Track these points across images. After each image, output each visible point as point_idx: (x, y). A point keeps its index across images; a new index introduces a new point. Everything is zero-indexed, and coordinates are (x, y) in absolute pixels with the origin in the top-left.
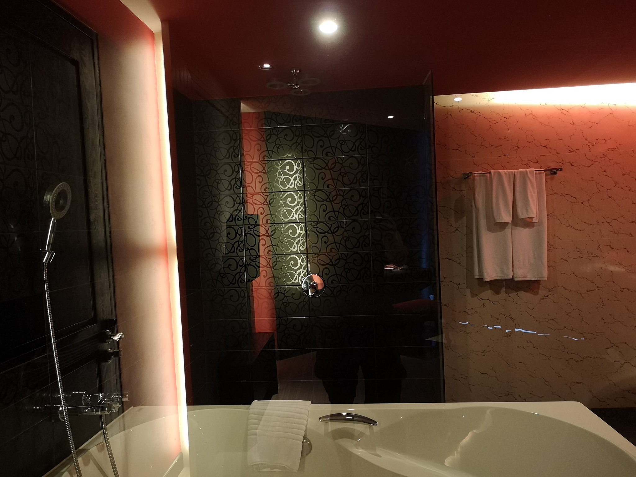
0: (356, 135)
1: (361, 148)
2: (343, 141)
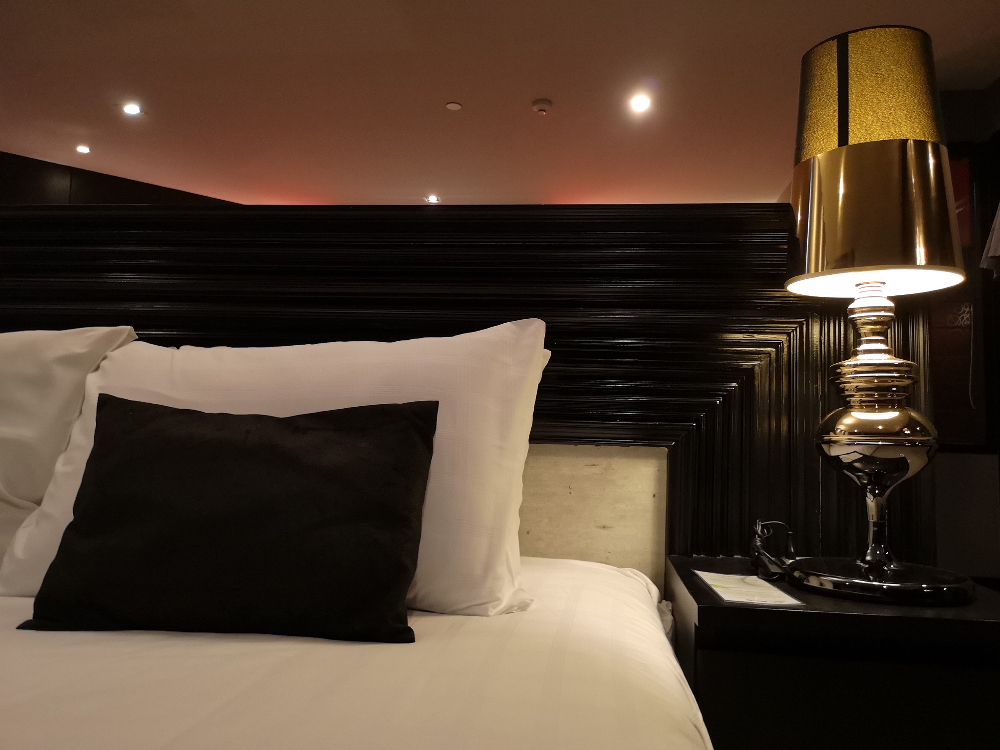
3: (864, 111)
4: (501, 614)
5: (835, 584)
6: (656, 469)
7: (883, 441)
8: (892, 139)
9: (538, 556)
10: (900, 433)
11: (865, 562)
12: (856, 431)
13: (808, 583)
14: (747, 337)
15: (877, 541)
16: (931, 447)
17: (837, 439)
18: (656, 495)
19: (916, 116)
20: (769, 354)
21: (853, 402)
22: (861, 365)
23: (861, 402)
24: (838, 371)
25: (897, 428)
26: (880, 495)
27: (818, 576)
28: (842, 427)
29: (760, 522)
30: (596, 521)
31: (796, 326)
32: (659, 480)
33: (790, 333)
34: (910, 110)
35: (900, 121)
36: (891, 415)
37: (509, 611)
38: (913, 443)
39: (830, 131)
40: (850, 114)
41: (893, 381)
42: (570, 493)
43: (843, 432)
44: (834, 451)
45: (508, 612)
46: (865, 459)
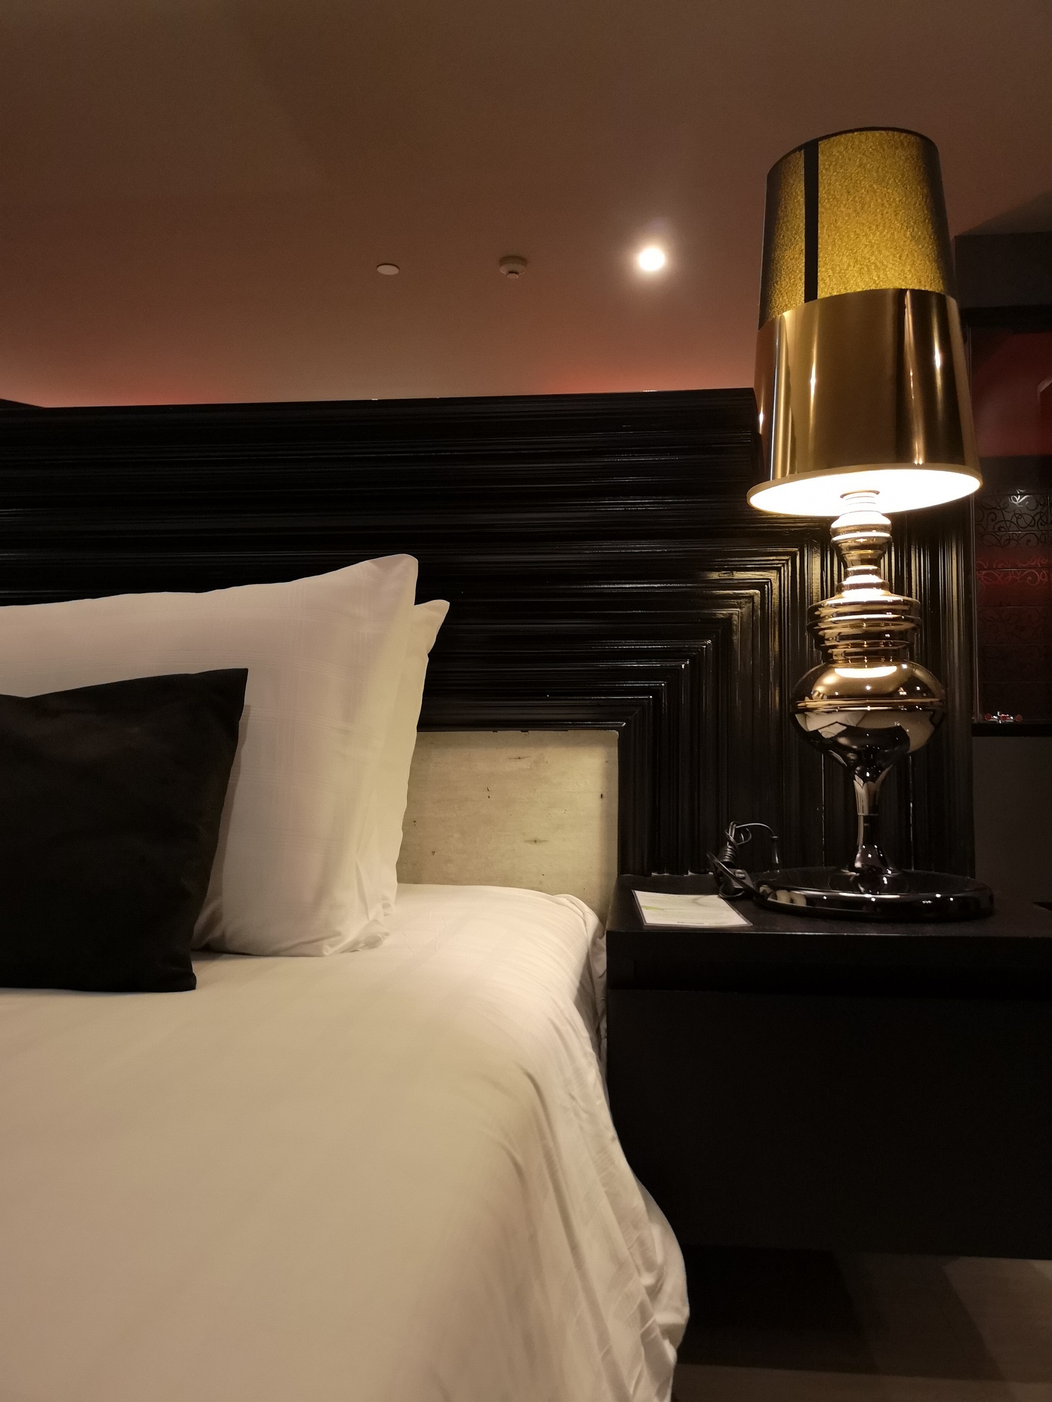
0: (1036, 509)
1: (1042, 523)
2: (1020, 515)
3: (838, 250)
4: (343, 952)
5: (809, 899)
6: (604, 760)
7: (872, 705)
8: (874, 288)
9: (447, 884)
10: (894, 694)
11: (856, 870)
12: (837, 694)
13: (775, 901)
14: (723, 575)
15: (868, 841)
16: (934, 711)
17: (817, 705)
18: (604, 795)
19: (908, 254)
20: (751, 597)
21: (836, 655)
22: (845, 605)
23: (847, 654)
24: (817, 613)
25: (891, 689)
26: (872, 779)
27: (789, 890)
28: (819, 689)
29: (735, 825)
30: (524, 834)
31: (786, 558)
32: (607, 776)
33: (780, 568)
34: (900, 247)
35: (885, 263)
36: (885, 672)
37: (353, 948)
38: (911, 708)
39: (795, 281)
40: (820, 254)
41: (886, 625)
42: (489, 797)
43: (821, 695)
44: (813, 724)
45: (352, 950)
46: (849, 731)
